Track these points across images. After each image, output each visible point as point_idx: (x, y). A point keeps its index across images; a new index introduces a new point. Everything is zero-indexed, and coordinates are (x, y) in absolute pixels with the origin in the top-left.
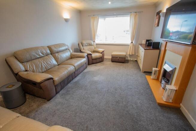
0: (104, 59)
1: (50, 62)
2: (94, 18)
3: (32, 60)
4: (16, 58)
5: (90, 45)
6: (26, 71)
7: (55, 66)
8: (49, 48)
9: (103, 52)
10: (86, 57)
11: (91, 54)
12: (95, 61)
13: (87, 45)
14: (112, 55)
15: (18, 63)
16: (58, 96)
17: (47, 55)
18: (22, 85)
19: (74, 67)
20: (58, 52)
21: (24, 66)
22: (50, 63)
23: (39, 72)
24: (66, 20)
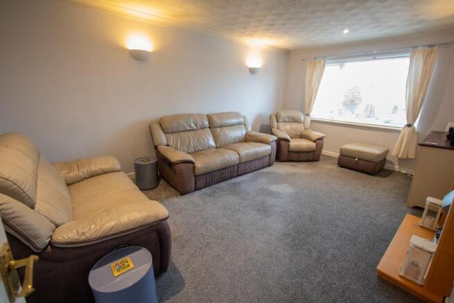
0: (321, 157)
1: (204, 140)
2: (314, 63)
3: (179, 132)
4: (160, 125)
5: (296, 121)
6: (168, 145)
7: (210, 147)
8: (209, 118)
9: (321, 139)
10: (275, 144)
11: (287, 141)
12: (294, 156)
13: (288, 120)
14: (341, 150)
15: (161, 132)
16: (197, 193)
17: (203, 128)
18: (157, 162)
19: (238, 156)
20: (221, 127)
21: (167, 139)
22: (203, 142)
23: (184, 151)
24: (253, 71)
